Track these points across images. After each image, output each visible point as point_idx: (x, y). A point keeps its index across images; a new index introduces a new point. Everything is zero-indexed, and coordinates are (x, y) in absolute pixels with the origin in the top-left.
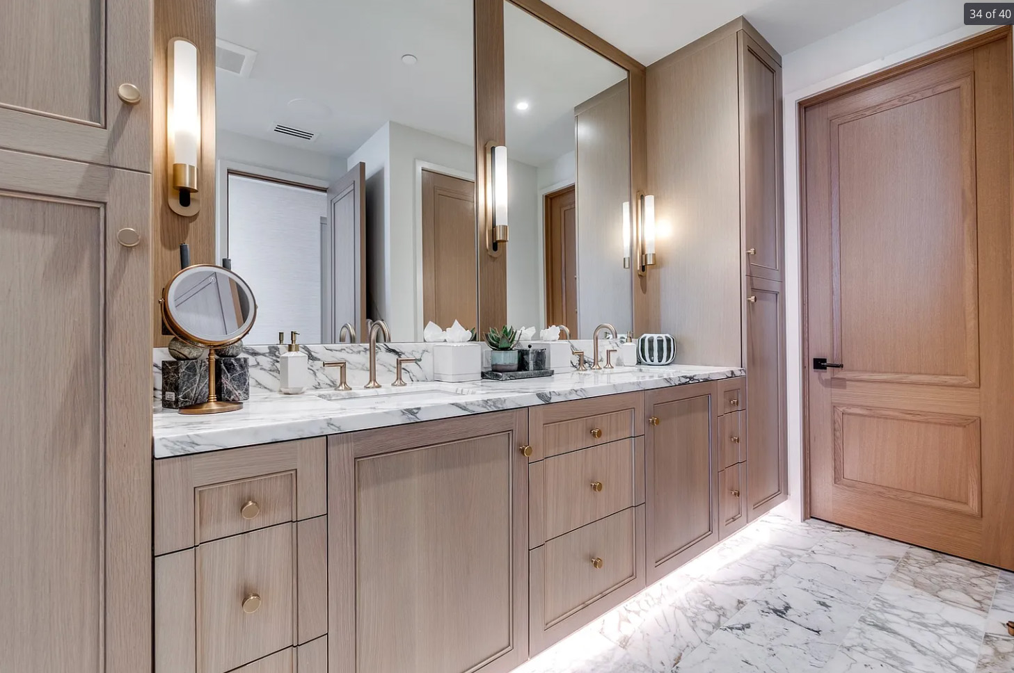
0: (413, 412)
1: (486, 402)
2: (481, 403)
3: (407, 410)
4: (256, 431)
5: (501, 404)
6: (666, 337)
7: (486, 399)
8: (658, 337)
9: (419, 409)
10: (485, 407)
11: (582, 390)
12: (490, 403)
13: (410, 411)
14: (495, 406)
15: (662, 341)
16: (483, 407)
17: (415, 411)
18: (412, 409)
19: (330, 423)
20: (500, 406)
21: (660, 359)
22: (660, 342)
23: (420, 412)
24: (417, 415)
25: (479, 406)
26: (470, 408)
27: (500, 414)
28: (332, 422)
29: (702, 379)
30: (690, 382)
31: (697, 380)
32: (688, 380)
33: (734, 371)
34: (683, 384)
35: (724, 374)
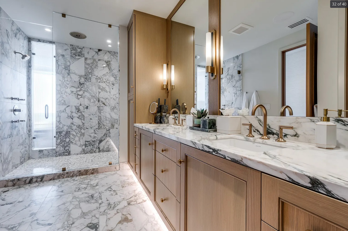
29: (229, 157)
30: (214, 153)
31: (222, 155)
32: (211, 151)
33: (325, 184)
34: (206, 151)
35: (281, 171)
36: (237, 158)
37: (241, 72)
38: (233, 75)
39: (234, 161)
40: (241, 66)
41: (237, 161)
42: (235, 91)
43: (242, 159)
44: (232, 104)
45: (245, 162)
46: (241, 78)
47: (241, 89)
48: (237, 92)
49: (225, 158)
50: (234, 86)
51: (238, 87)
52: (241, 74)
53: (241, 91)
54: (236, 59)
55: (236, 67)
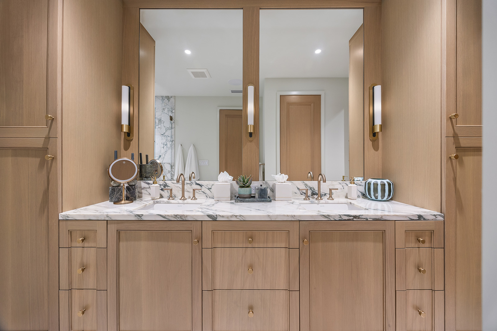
0: (140, 216)
1: (176, 216)
2: (173, 216)
3: (137, 215)
4: (84, 216)
5: (185, 218)
6: (387, 182)
7: (176, 214)
8: (381, 182)
9: (142, 215)
10: (176, 218)
11: (240, 216)
12: (178, 216)
13: (138, 215)
14: (181, 218)
15: (385, 184)
16: (174, 218)
17: (141, 216)
18: (139, 215)
19: (107, 216)
20: (184, 218)
21: (383, 196)
22: (383, 185)
23: (143, 216)
24: (141, 217)
25: (172, 217)
26: (167, 217)
27: (184, 222)
28: (108, 216)
29: (371, 218)
30: (354, 219)
31: (364, 218)
32: (352, 218)
33: (423, 216)
34: (345, 220)
35: (406, 216)
36: (377, 217)
37: (173, 118)
38: (162, 120)
39: (376, 220)
40: (173, 111)
41: (378, 219)
42: (164, 141)
43: (382, 216)
44: (159, 157)
45: (384, 218)
46: (173, 126)
47: (174, 139)
48: (167, 142)
49: (367, 220)
50: (162, 135)
51: (168, 136)
52: (173, 121)
53: (173, 142)
54: (166, 99)
55: (166, 111)
